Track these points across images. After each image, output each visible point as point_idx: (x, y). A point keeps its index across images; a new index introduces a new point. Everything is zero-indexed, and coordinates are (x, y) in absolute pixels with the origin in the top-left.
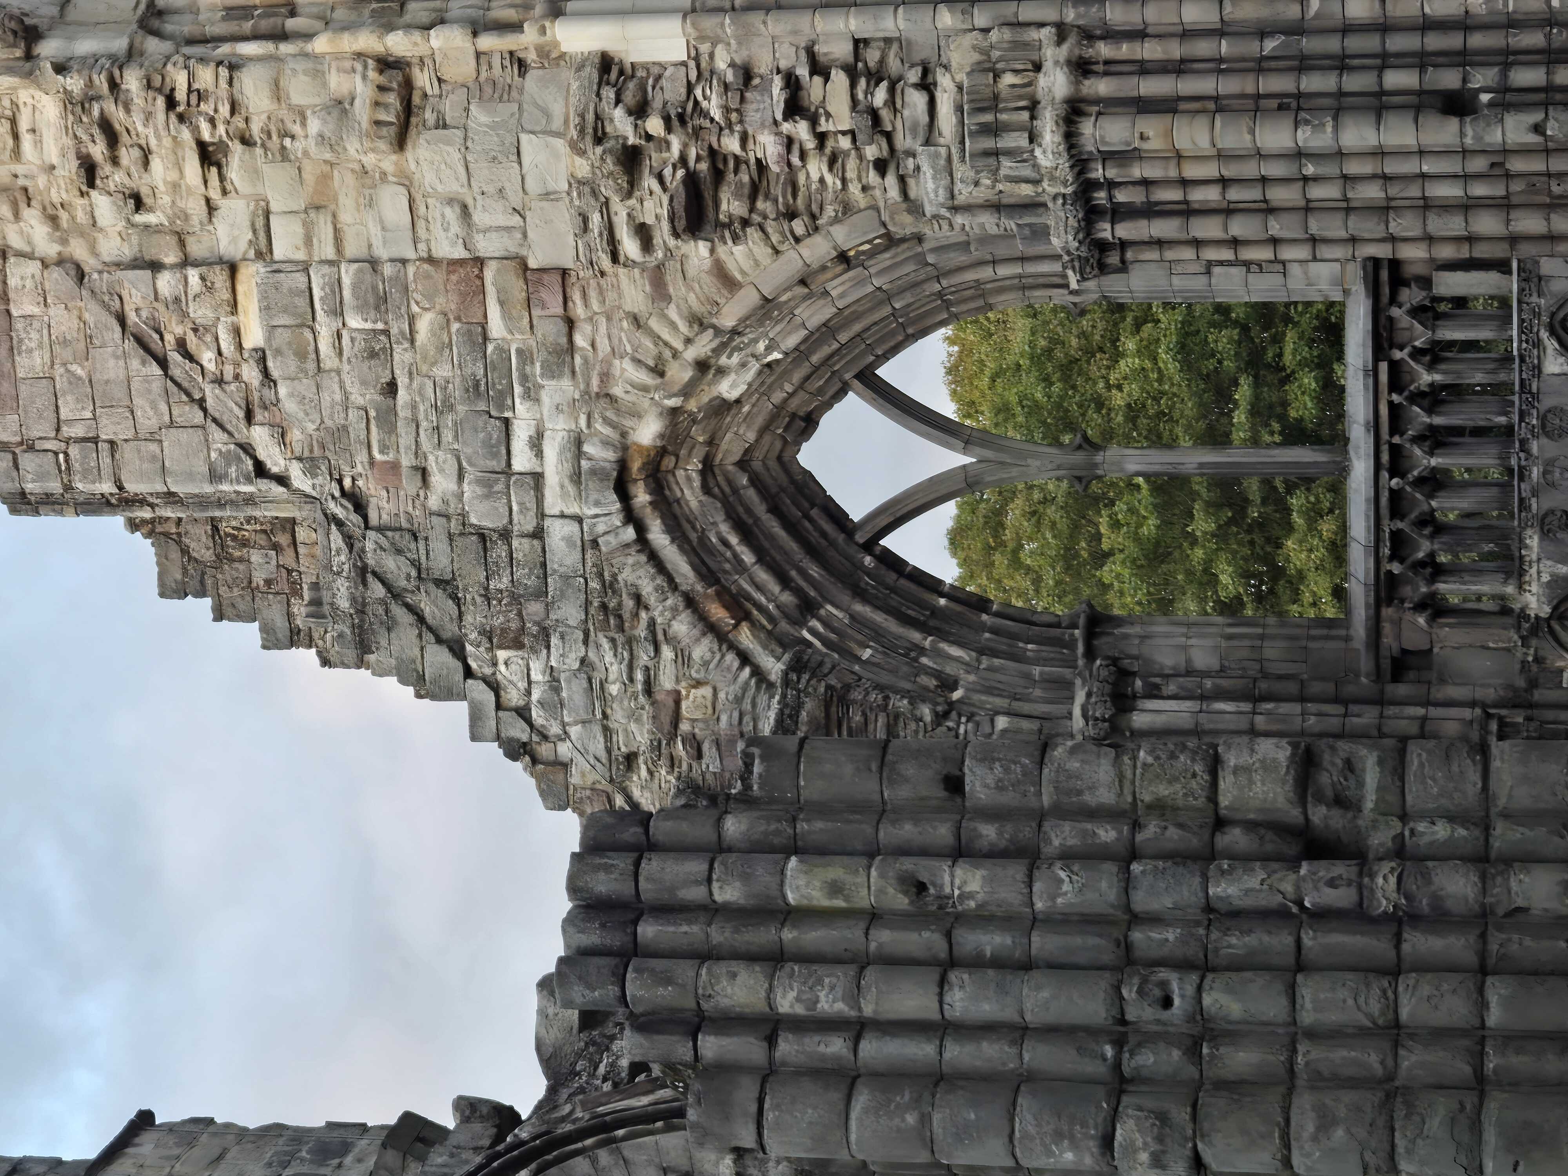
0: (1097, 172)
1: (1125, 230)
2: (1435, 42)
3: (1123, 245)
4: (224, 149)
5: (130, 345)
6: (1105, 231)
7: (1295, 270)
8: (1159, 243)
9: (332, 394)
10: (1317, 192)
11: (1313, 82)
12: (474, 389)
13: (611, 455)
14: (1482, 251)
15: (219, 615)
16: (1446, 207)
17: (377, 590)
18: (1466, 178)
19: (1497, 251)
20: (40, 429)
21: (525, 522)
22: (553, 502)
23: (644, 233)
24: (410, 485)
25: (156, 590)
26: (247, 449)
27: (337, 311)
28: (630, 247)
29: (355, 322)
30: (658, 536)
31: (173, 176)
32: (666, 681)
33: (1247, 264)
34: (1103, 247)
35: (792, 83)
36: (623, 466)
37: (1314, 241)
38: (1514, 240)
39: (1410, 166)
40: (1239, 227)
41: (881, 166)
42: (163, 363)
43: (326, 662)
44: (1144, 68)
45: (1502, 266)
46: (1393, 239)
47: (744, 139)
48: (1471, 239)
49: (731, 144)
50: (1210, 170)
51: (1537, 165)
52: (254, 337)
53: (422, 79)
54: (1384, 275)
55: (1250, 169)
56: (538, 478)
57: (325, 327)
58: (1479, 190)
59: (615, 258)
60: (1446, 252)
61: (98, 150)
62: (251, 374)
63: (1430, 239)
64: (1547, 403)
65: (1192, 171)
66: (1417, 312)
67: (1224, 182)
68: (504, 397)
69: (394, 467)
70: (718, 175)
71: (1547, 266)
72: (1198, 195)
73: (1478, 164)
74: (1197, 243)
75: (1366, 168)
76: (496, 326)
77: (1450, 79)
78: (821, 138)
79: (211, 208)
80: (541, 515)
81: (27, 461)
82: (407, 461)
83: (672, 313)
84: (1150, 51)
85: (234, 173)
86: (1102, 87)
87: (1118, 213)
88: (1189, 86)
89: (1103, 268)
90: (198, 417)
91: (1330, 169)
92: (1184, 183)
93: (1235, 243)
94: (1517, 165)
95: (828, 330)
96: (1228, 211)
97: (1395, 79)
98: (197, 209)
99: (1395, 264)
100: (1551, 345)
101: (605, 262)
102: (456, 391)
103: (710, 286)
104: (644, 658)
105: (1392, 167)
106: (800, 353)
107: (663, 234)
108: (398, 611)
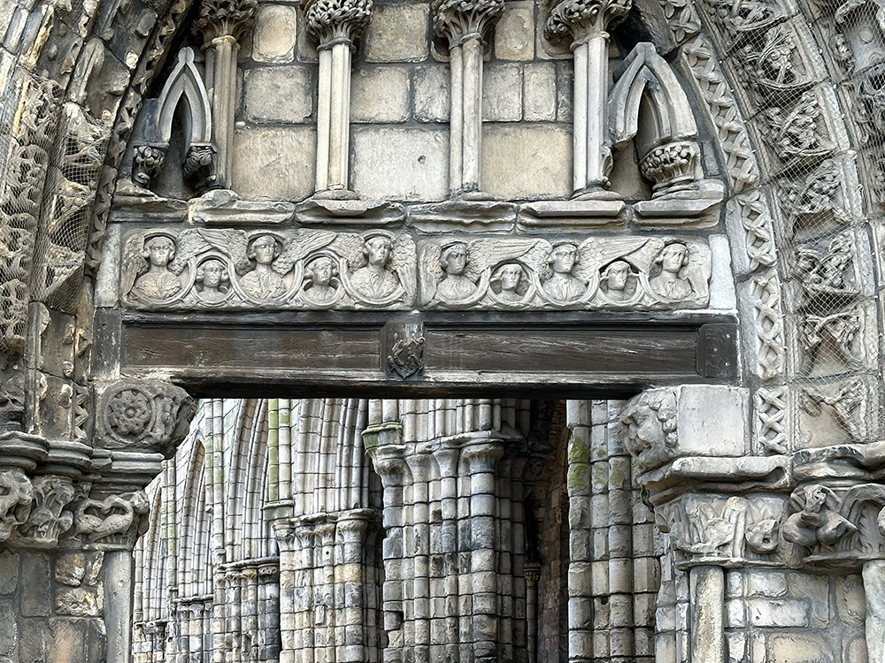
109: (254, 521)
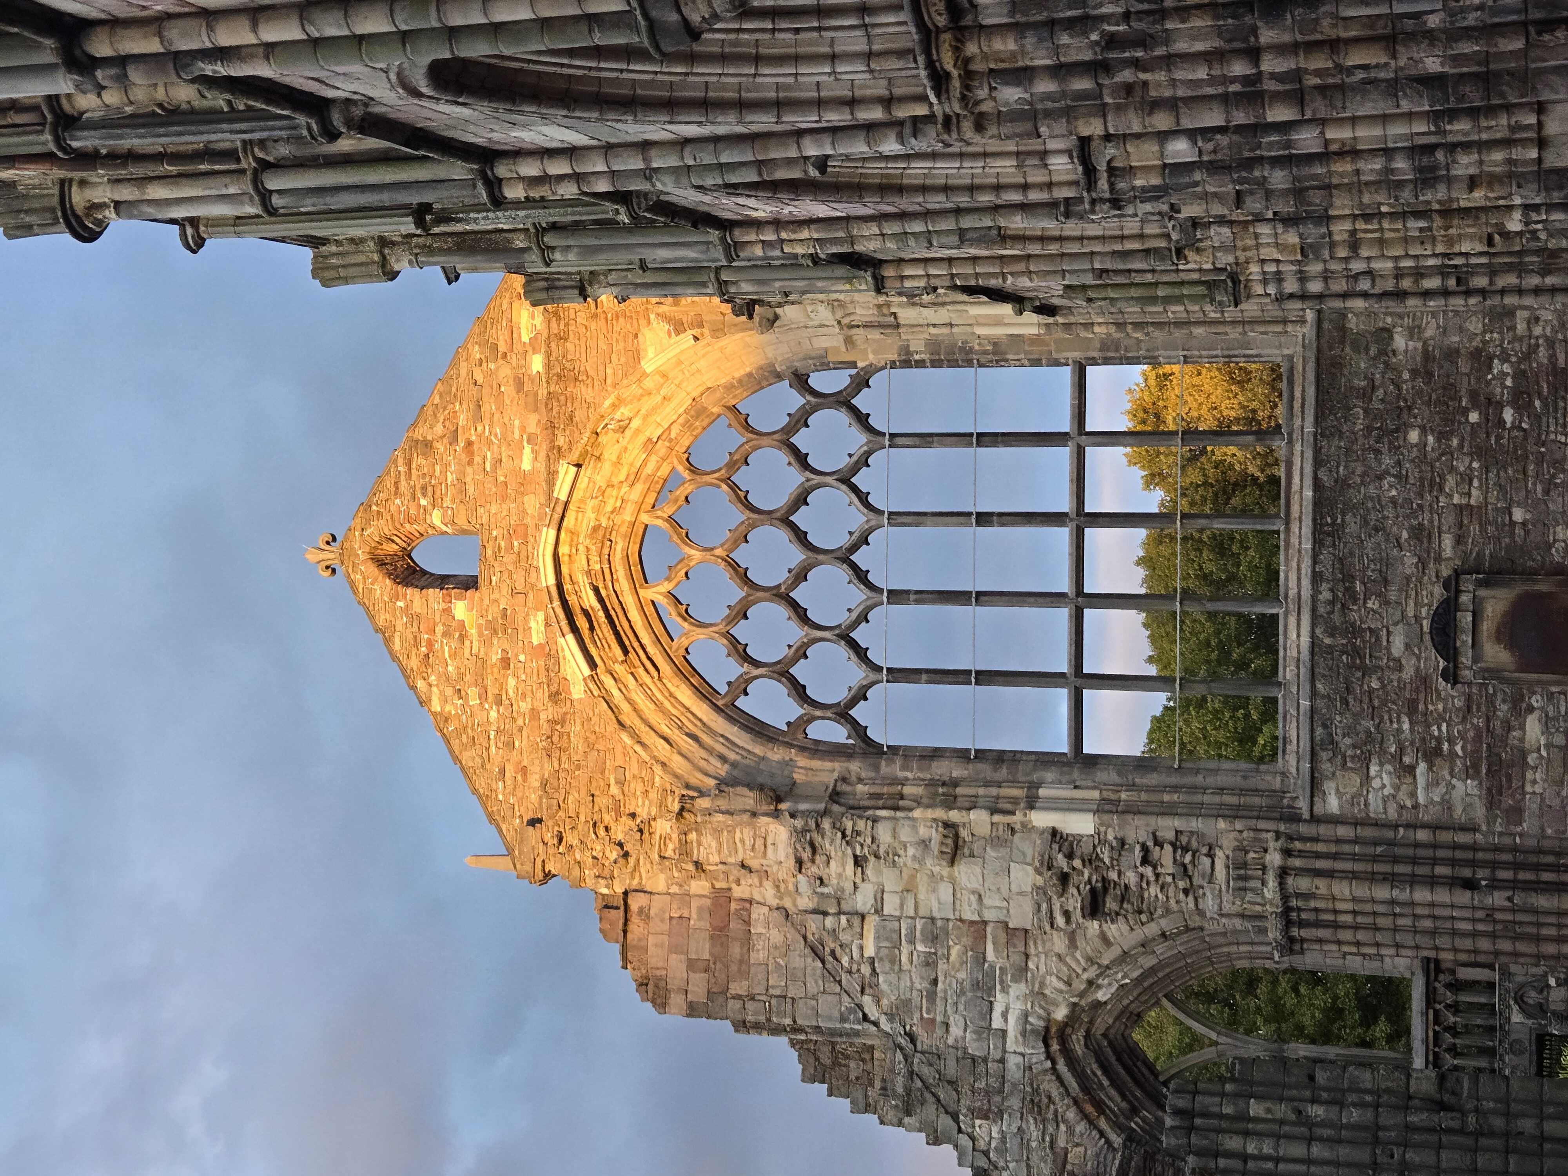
0: (1293, 903)
1: (1305, 933)
2: (1459, 854)
3: (1303, 940)
4: (865, 859)
5: (808, 951)
6: (1295, 932)
7: (1387, 960)
8: (1320, 941)
9: (905, 982)
10: (1401, 922)
11: (1400, 869)
12: (976, 985)
13: (1042, 1024)
14: (1481, 958)
15: (830, 1094)
16: (1464, 934)
17: (919, 1084)
18: (1474, 920)
19: (1490, 959)
20: (759, 989)
21: (996, 1054)
22: (1011, 1046)
23: (1067, 914)
24: (939, 1032)
25: (800, 1078)
26: (860, 1007)
27: (912, 941)
28: (1060, 921)
29: (920, 947)
30: (1062, 1067)
31: (840, 870)
32: (1061, 1142)
33: (1364, 955)
34: (1292, 940)
35: (1145, 849)
36: (1047, 1029)
37: (1397, 946)
38: (1497, 953)
39: (1447, 912)
40: (1361, 936)
41: (1186, 892)
42: (823, 962)
43: (882, 1122)
44: (1318, 856)
45: (1491, 967)
46: (1437, 948)
47: (1120, 873)
48: (1475, 952)
49: (1113, 875)
50: (1349, 906)
51: (1509, 917)
52: (870, 951)
53: (964, 833)
54: (1432, 966)
55: (1368, 908)
56: (1004, 1032)
57: (905, 949)
58: (1480, 927)
59: (1052, 926)
60: (1463, 957)
61: (806, 855)
62: (866, 970)
63: (1455, 950)
64: (1514, 1036)
65: (1340, 906)
66: (1449, 986)
67: (1355, 913)
68: (991, 991)
69: (933, 1021)
70: (1105, 890)
71: (1513, 968)
72: (1342, 918)
73: (1480, 914)
74: (1339, 943)
75: (1426, 911)
76: (990, 955)
77: (1467, 873)
78: (1157, 876)
79: (856, 887)
80: (1004, 1051)
81: (750, 1005)
82: (939, 1019)
83: (1078, 955)
84: (1321, 847)
85: (869, 872)
86: (1297, 863)
87: (1302, 924)
88: (1340, 865)
89: (1292, 952)
90: (837, 989)
91: (1407, 910)
92: (1335, 912)
93: (1358, 944)
94: (1499, 916)
95: (1153, 970)
96: (1356, 928)
97: (1439, 870)
98: (849, 887)
99: (1437, 962)
100: (1515, 1008)
101: (1047, 928)
102: (967, 985)
103: (1098, 943)
104: (1050, 1129)
105: (1438, 912)
106: (1138, 981)
107: (1077, 916)
108: (928, 1095)
109: (826, 50)
